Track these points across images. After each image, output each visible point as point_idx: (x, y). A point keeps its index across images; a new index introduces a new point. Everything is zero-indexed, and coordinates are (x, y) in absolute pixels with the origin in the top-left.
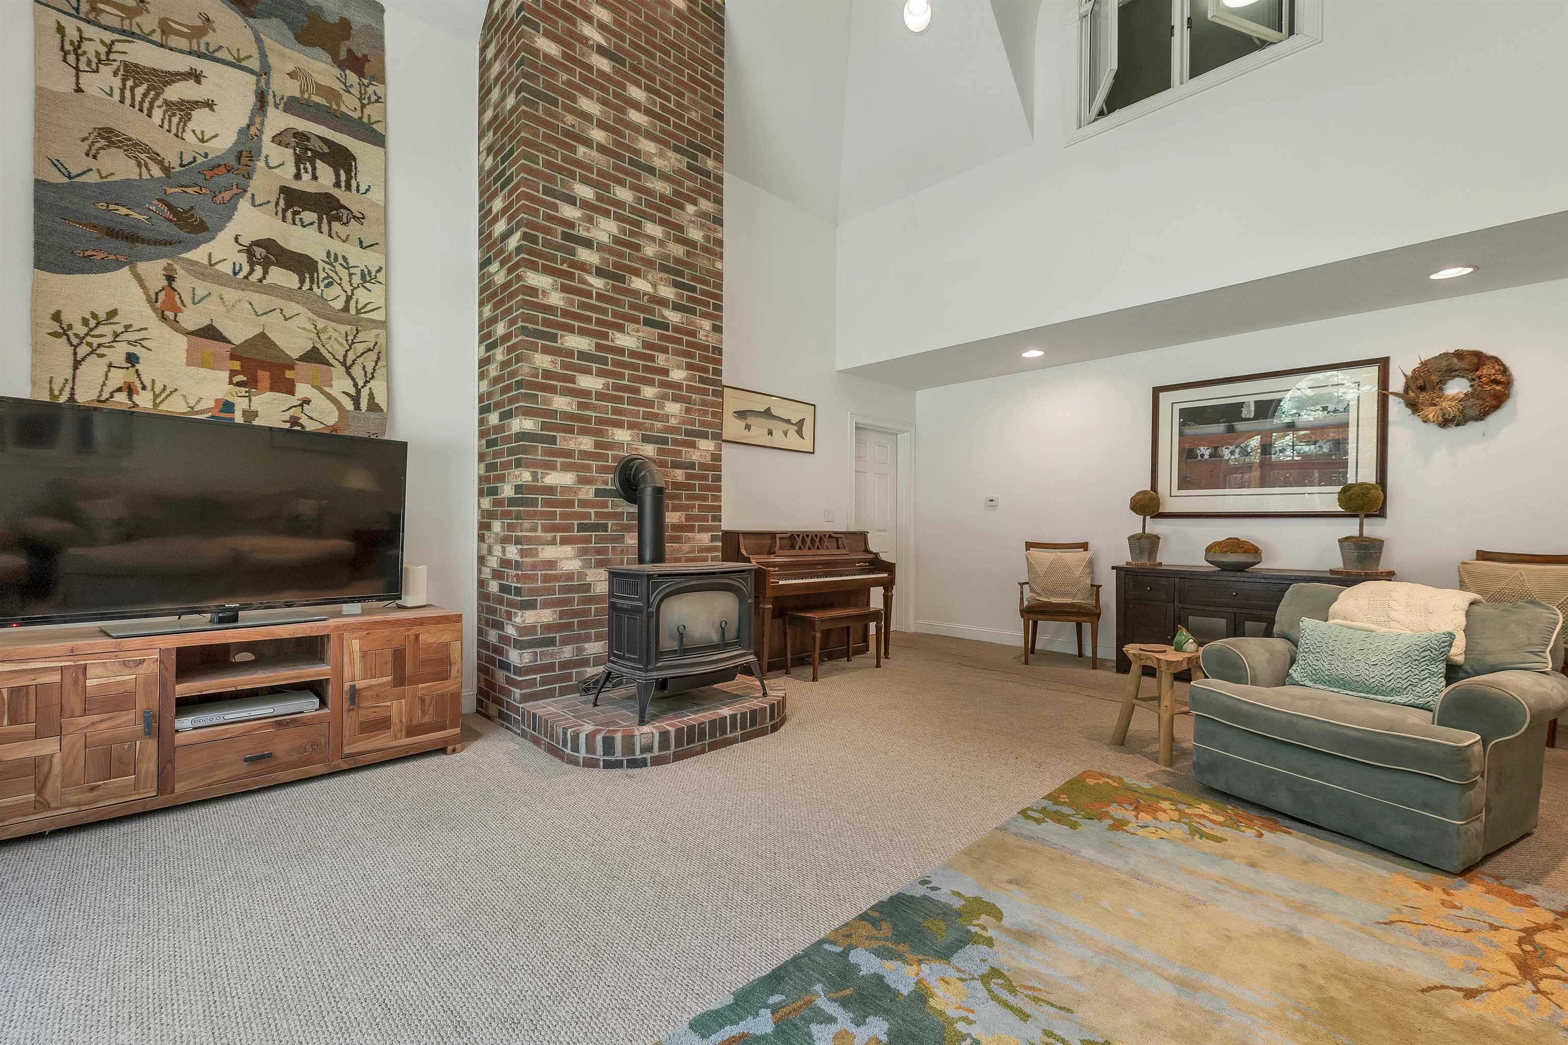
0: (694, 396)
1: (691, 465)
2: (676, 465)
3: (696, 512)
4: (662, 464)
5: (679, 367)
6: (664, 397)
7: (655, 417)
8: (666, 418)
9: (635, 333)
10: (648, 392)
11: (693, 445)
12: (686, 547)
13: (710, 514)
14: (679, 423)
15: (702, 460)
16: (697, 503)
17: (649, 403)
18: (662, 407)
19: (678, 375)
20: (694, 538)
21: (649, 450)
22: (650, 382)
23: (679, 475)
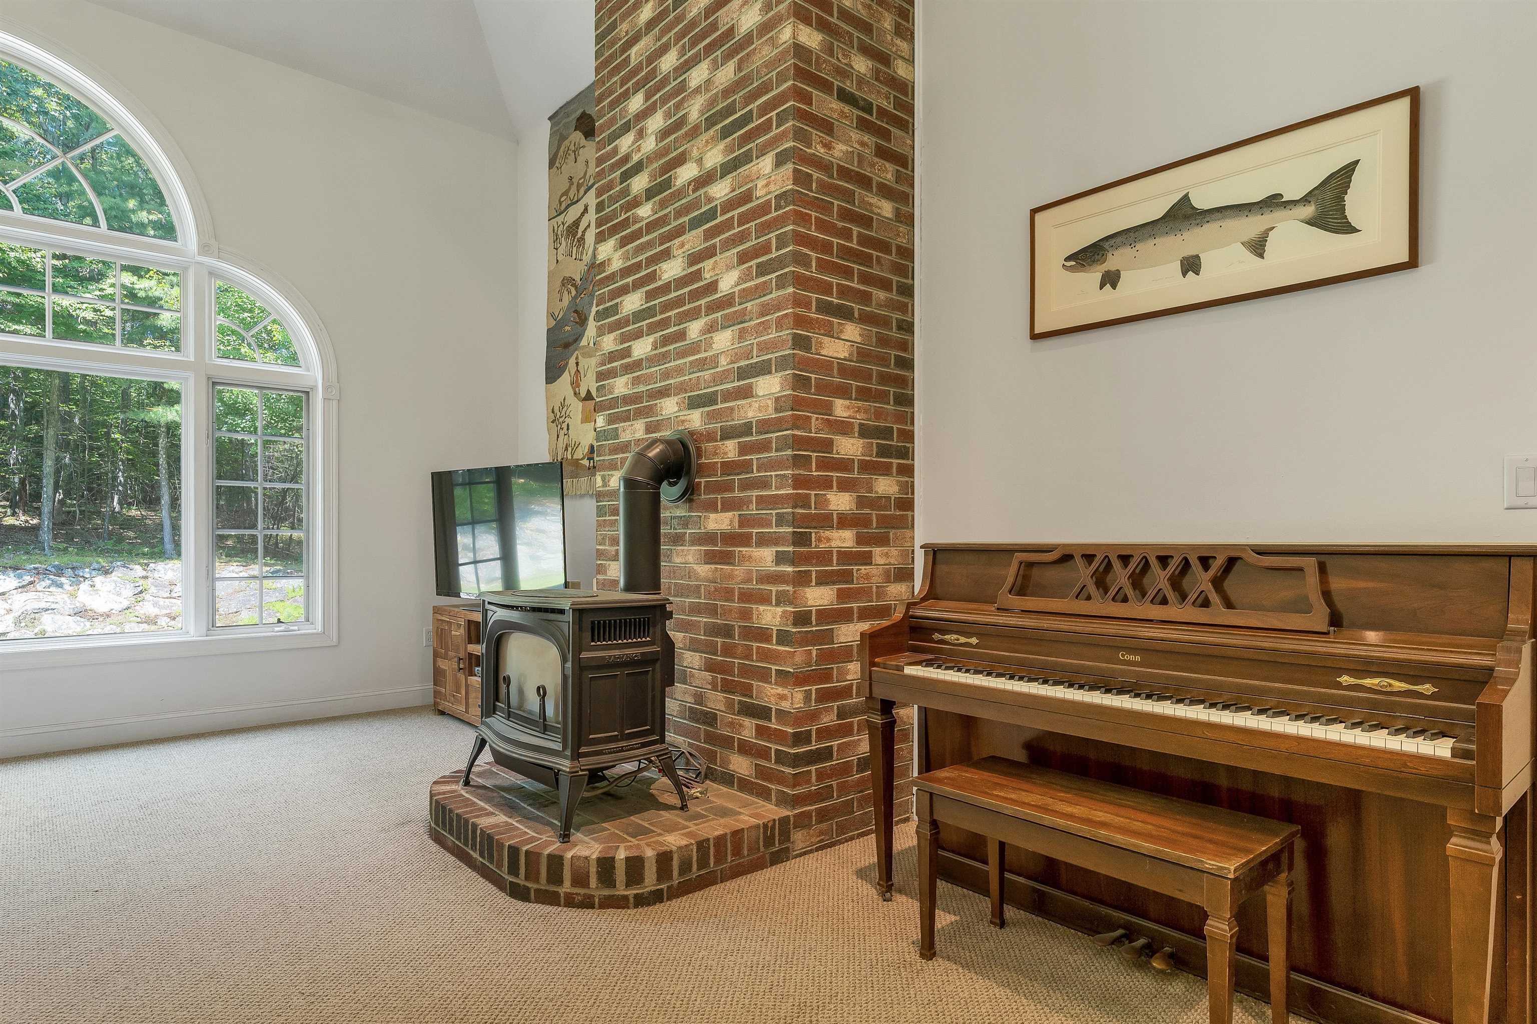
0: (749, 305)
1: (746, 430)
2: (727, 435)
3: (753, 510)
4: (710, 437)
5: (729, 268)
6: (711, 328)
7: (702, 365)
8: (714, 361)
9: (680, 251)
10: (694, 329)
11: (746, 393)
12: (739, 571)
13: (774, 512)
14: (732, 362)
15: (761, 416)
16: (755, 493)
17: (694, 348)
18: (709, 345)
19: (728, 282)
20: (750, 557)
21: (696, 419)
22: (694, 315)
23: (730, 449)
